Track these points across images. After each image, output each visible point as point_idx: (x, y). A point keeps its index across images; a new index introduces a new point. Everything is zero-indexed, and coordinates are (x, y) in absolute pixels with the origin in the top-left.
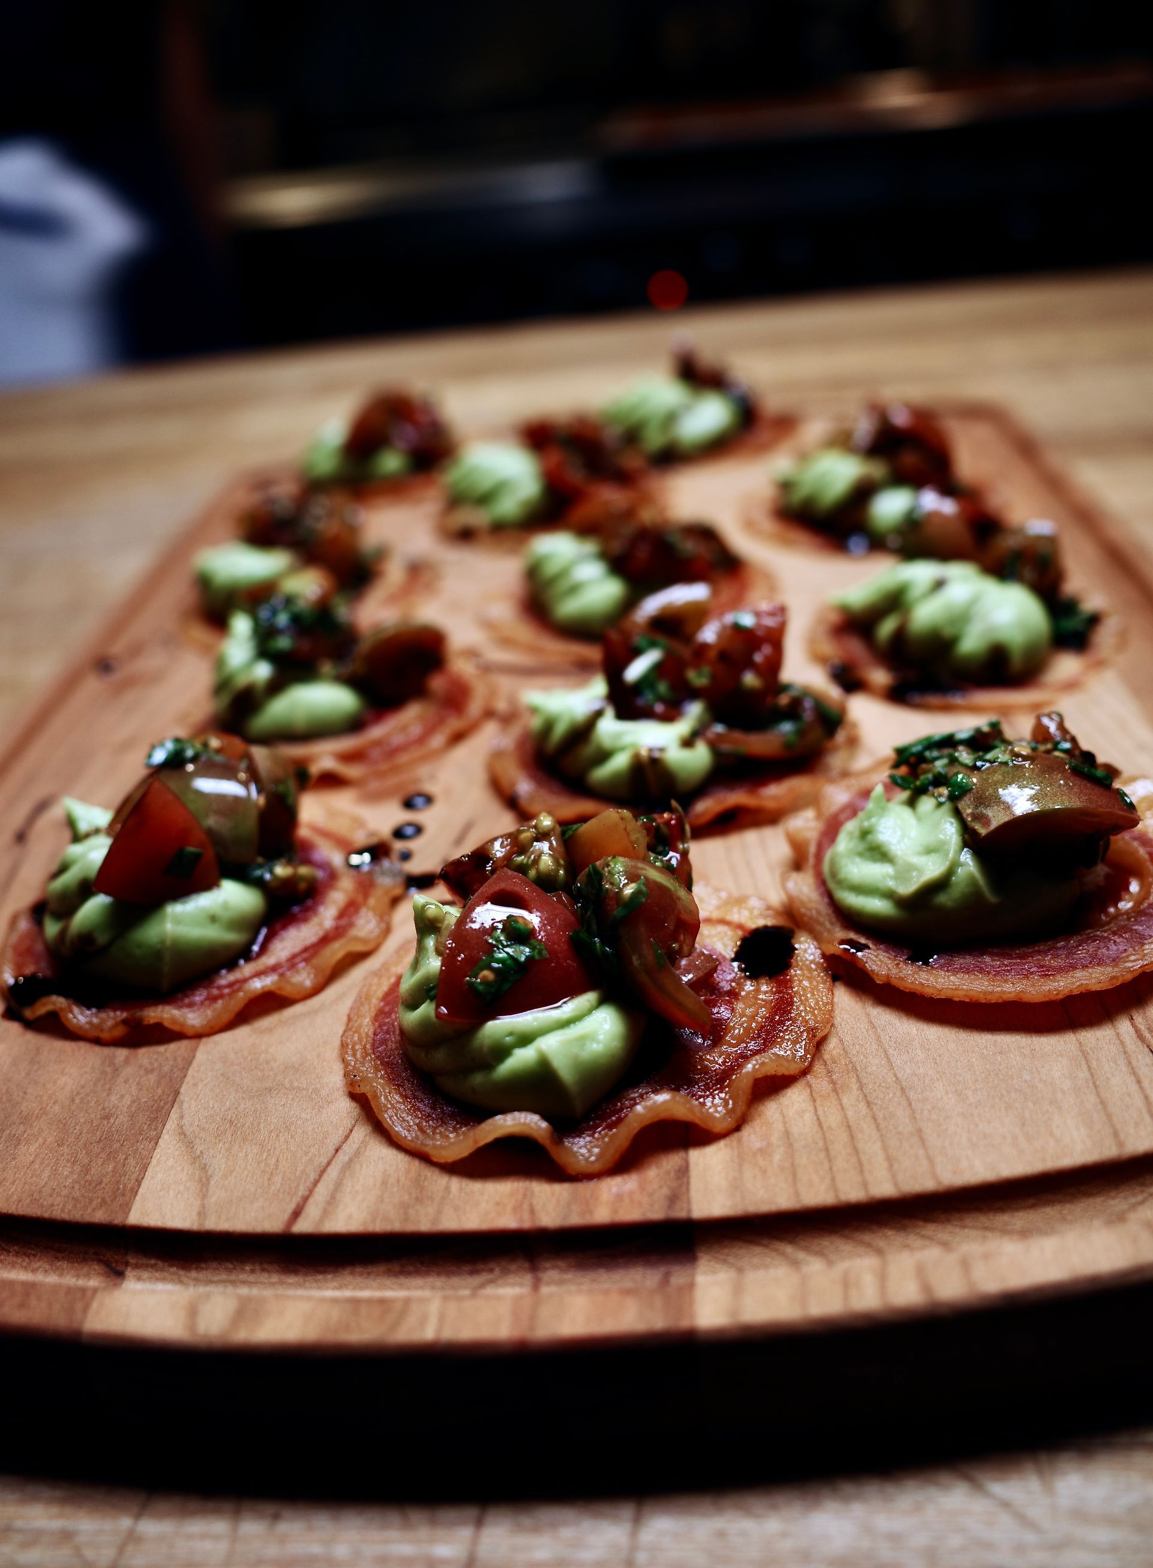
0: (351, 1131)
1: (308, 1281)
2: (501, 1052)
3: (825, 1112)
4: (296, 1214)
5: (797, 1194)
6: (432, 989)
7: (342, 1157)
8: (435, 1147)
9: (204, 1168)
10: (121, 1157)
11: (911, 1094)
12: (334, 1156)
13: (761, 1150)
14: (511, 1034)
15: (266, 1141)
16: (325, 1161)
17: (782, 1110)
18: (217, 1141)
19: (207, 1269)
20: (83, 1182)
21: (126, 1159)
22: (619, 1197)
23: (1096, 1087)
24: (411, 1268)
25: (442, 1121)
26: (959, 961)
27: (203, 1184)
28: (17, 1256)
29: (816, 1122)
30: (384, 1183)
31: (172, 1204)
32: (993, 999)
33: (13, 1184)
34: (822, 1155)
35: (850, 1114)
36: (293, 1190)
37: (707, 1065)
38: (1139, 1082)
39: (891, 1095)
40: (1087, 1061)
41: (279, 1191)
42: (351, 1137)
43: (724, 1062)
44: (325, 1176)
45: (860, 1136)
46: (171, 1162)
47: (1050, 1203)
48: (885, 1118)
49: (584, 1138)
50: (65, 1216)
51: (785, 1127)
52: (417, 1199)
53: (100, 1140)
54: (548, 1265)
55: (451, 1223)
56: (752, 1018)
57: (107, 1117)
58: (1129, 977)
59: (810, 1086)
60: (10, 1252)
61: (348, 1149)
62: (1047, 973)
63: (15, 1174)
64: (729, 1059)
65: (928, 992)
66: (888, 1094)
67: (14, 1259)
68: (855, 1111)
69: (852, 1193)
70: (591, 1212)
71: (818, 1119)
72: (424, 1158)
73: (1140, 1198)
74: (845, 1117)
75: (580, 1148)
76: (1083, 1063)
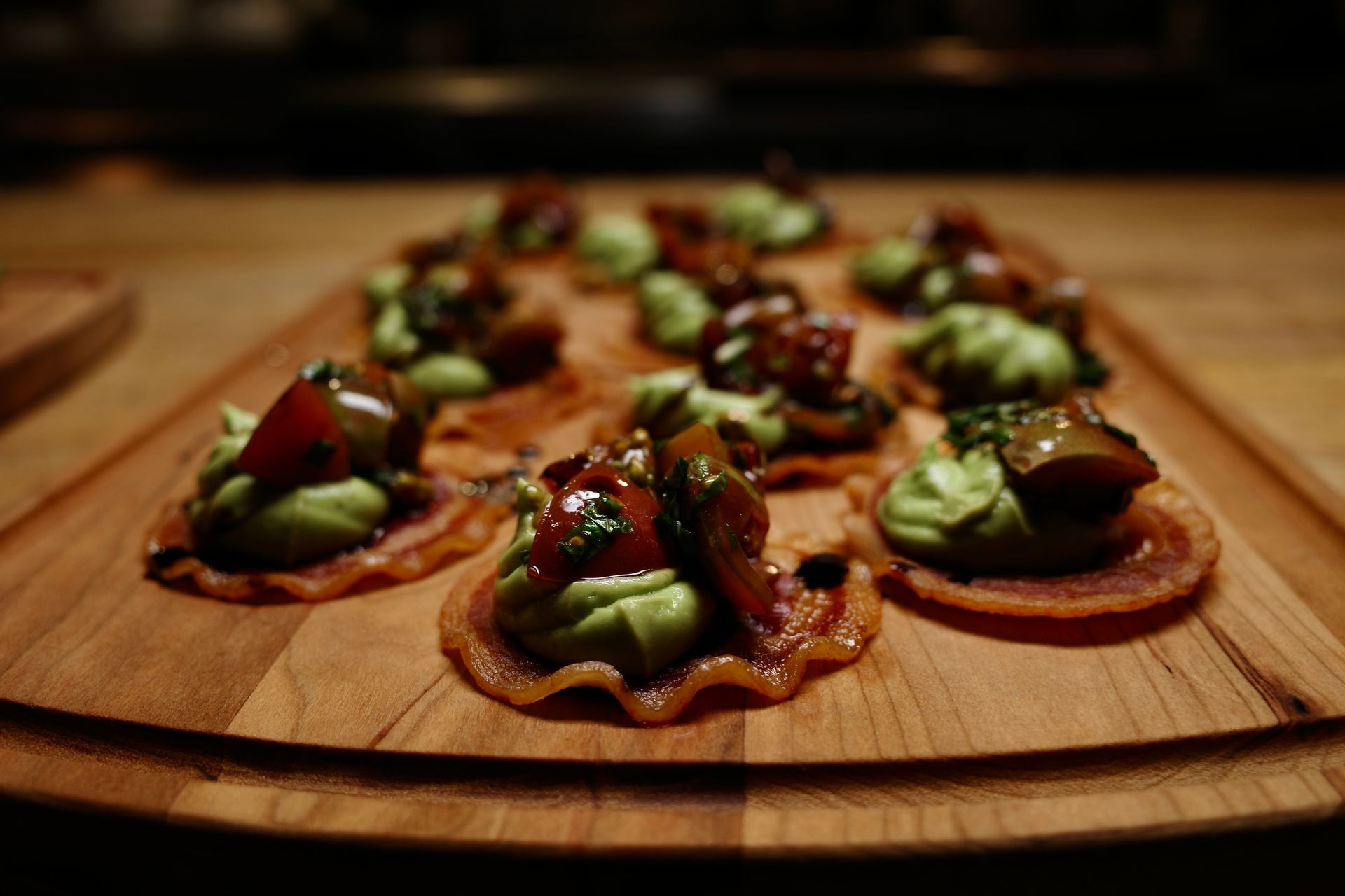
0: (440, 678)
1: (385, 795)
2: (584, 609)
3: (870, 691)
4: (382, 736)
5: (842, 749)
6: (526, 554)
7: (430, 697)
8: (516, 691)
9: (303, 697)
10: (229, 684)
11: (949, 683)
12: (422, 696)
13: (811, 715)
14: (594, 594)
15: (363, 681)
16: (413, 698)
17: (832, 687)
18: (318, 678)
19: (293, 779)
20: (190, 700)
21: (233, 685)
22: (680, 742)
23: (1115, 688)
24: (482, 790)
25: (524, 671)
26: (994, 583)
27: (299, 709)
28: (121, 759)
29: (863, 699)
30: (465, 718)
31: (269, 721)
32: (1025, 613)
33: (127, 697)
34: (867, 723)
35: (894, 694)
36: (381, 718)
37: (766, 647)
38: (1154, 687)
39: (930, 683)
40: (1107, 668)
41: (368, 718)
42: (440, 682)
43: (782, 646)
44: (412, 709)
45: (901, 710)
46: (274, 690)
47: (1074, 777)
48: (924, 699)
49: (651, 693)
50: (170, 725)
51: (834, 699)
52: (494, 731)
53: (213, 670)
54: (609, 796)
55: (522, 750)
56: (808, 615)
57: (222, 654)
58: (1146, 604)
59: (858, 672)
60: (115, 755)
61: (436, 691)
62: (1073, 596)
63: (131, 690)
64: (786, 643)
65: (967, 604)
66: (928, 681)
67: (118, 761)
68: (898, 692)
69: (893, 751)
70: (652, 752)
71: (864, 695)
72: (504, 701)
73: (1155, 780)
74: (889, 695)
75: (647, 700)
76: (1104, 670)
